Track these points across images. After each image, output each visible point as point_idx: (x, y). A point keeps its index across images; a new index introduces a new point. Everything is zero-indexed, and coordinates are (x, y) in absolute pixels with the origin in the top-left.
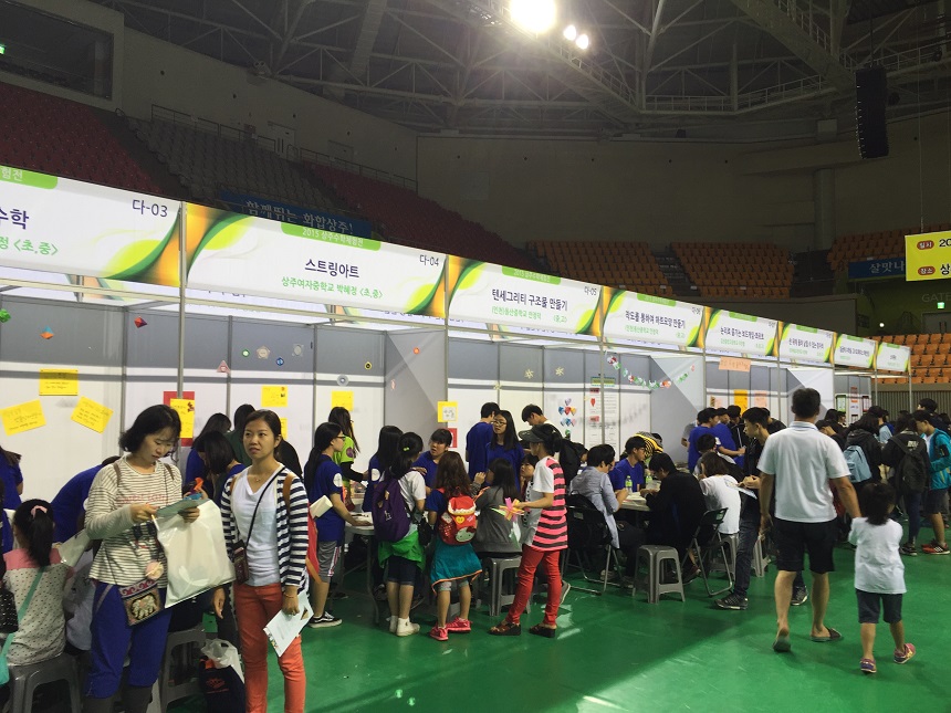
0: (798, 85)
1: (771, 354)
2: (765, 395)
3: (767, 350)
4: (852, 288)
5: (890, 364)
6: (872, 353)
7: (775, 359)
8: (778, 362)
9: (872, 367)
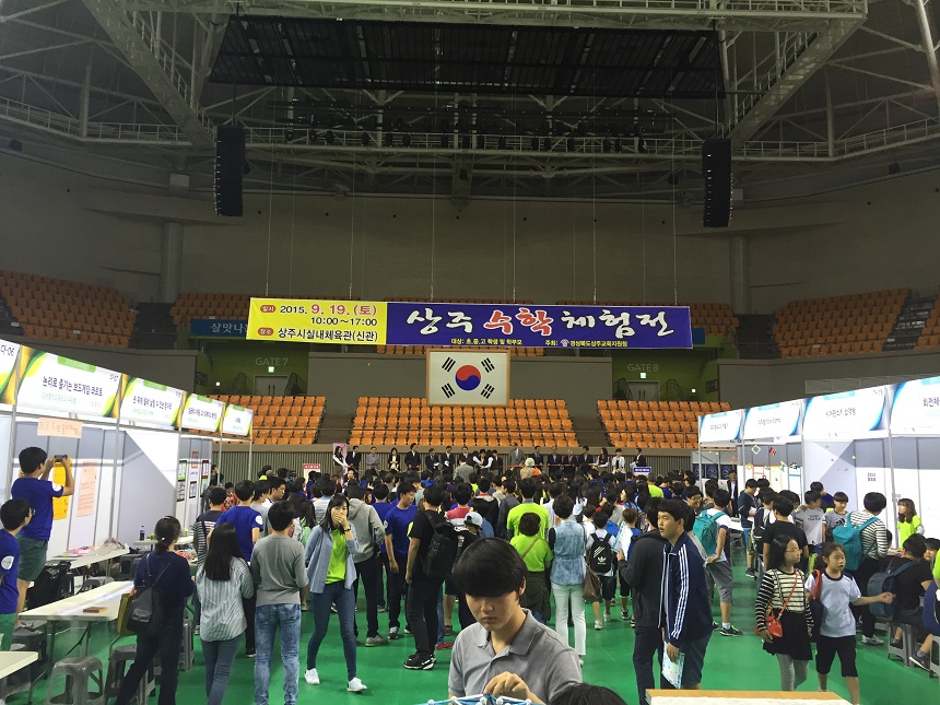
0: (154, 129)
1: (110, 414)
2: (95, 465)
3: (105, 410)
4: (193, 344)
5: (234, 427)
6: (219, 416)
7: (114, 420)
8: (117, 425)
9: (218, 430)
